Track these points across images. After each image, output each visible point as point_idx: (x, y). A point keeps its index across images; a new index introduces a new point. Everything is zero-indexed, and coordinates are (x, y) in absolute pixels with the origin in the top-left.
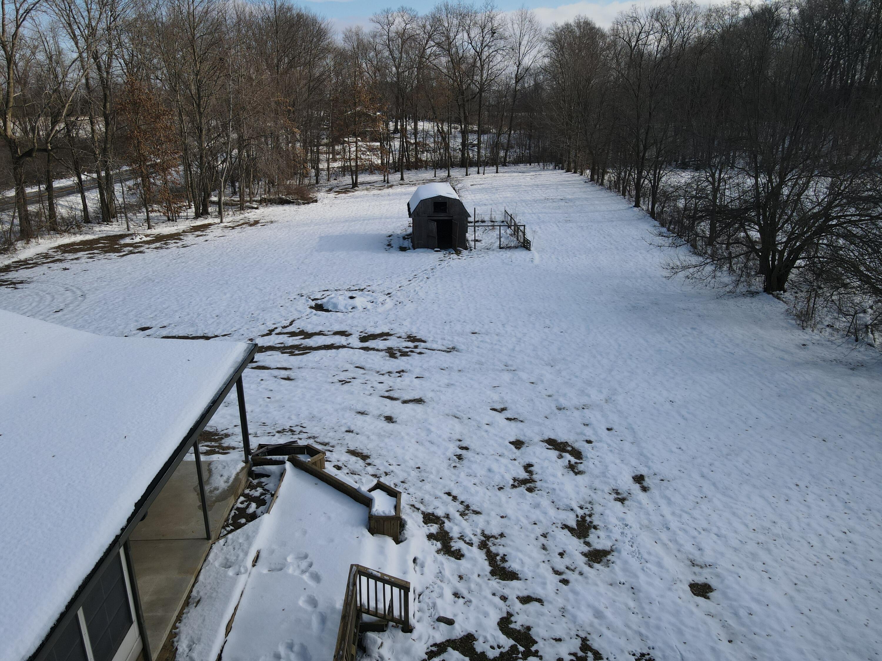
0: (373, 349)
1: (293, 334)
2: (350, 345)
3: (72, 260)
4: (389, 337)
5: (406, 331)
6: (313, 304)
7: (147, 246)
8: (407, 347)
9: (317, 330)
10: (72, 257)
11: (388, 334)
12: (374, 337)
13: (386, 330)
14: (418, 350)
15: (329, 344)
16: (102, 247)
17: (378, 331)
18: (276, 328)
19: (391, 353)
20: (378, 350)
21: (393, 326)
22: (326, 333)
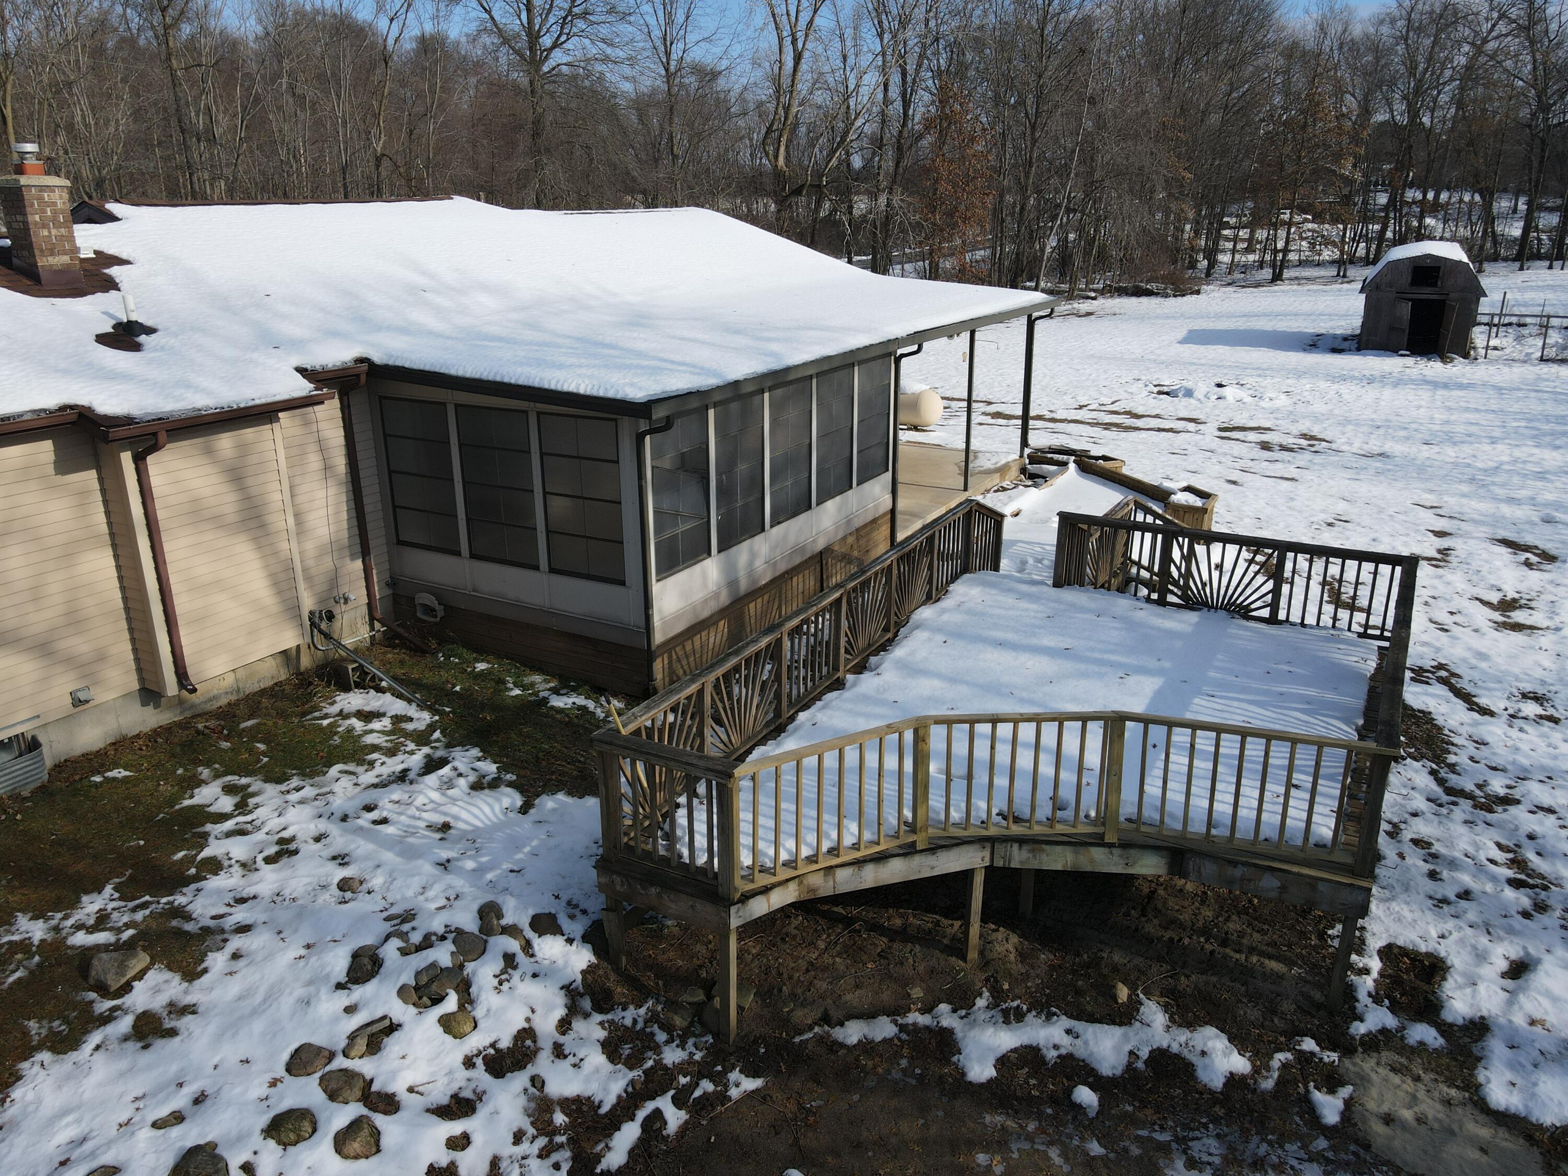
0: (1237, 440)
1: (1114, 413)
2: (1201, 432)
4: (1268, 432)
5: (1300, 428)
6: (1156, 390)
8: (1295, 444)
9: (1152, 413)
11: (1268, 429)
12: (1243, 429)
13: (1266, 424)
14: (1313, 449)
15: (1167, 427)
17: (1252, 424)
18: (1090, 404)
20: (1244, 442)
21: (1279, 422)
22: (1166, 417)
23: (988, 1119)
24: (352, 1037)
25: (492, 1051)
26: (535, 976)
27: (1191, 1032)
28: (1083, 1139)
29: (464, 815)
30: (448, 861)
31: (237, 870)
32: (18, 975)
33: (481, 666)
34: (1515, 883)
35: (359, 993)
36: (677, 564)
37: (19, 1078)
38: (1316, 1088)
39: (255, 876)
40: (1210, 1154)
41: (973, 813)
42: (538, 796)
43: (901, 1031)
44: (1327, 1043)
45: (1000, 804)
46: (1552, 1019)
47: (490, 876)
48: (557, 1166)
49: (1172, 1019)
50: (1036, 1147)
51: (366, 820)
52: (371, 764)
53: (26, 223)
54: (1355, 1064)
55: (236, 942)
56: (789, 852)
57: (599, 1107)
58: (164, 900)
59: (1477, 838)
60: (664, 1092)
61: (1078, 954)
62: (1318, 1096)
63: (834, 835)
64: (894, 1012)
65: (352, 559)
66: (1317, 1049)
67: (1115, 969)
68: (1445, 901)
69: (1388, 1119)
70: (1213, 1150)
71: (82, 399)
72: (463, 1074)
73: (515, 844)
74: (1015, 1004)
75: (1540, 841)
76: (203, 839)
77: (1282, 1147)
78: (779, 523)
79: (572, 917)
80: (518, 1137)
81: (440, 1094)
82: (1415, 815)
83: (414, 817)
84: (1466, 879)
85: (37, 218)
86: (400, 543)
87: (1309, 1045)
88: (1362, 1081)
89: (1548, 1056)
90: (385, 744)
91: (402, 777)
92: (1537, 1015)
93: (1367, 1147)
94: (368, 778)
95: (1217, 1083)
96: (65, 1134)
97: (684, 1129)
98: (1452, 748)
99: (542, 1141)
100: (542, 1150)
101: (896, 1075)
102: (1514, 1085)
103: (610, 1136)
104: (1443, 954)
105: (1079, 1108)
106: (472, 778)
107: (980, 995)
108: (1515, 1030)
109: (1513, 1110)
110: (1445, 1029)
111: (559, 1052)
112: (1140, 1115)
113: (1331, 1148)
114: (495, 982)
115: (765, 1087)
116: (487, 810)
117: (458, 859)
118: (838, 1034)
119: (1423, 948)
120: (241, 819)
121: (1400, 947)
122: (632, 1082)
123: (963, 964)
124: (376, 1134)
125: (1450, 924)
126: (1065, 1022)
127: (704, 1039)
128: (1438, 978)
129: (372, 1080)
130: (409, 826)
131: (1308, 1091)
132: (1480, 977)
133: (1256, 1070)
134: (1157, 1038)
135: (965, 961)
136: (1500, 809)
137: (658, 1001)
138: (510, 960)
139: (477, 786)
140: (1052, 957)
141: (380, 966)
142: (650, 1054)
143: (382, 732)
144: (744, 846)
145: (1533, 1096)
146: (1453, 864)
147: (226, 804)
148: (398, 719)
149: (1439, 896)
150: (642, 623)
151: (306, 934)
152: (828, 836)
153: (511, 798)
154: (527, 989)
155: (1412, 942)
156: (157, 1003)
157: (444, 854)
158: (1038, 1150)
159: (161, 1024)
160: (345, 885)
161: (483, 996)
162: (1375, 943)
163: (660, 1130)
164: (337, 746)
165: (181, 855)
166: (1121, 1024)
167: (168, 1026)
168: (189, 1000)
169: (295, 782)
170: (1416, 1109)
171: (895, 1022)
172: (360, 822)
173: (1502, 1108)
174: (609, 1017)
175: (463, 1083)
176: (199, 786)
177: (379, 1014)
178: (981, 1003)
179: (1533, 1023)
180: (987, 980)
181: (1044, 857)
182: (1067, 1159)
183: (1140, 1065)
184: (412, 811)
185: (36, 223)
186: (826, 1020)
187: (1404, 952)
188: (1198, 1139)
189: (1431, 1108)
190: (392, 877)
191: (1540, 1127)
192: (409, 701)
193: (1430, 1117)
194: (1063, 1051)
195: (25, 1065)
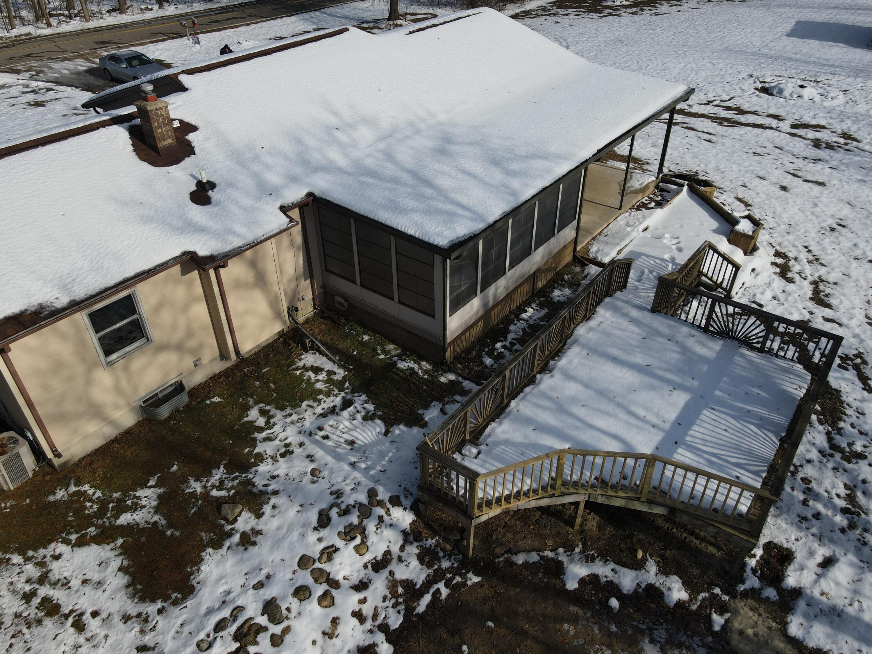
0: (800, 137)
1: (728, 108)
2: (779, 129)
3: (563, 15)
4: (822, 130)
5: (843, 128)
6: (760, 86)
7: (624, 10)
8: (836, 142)
9: (753, 109)
10: (563, 13)
11: (823, 127)
12: (806, 126)
13: (823, 123)
14: (847, 147)
15: (759, 123)
16: (588, 7)
17: (814, 122)
18: (715, 100)
19: (817, 143)
20: (804, 138)
21: (832, 121)
22: (760, 113)
23: (571, 608)
24: (322, 553)
25: (374, 561)
26: (391, 525)
27: (666, 577)
28: (609, 623)
29: (360, 437)
30: (354, 462)
31: (269, 460)
32: (194, 510)
33: (366, 338)
34: (844, 511)
35: (324, 533)
36: (460, 304)
37: (202, 560)
38: (715, 612)
39: (277, 465)
40: (661, 638)
41: (583, 477)
42: (392, 426)
43: (541, 559)
44: (725, 591)
45: (596, 473)
46: (832, 593)
47: (372, 473)
48: (399, 612)
49: (659, 570)
50: (589, 624)
51: (319, 436)
52: (320, 401)
53: (151, 127)
54: (735, 603)
55: (274, 500)
56: (499, 492)
57: (415, 585)
58: (243, 476)
59: (836, 480)
60: (441, 580)
61: (625, 531)
62: (715, 617)
63: (519, 485)
64: (539, 550)
65: (305, 280)
66: (720, 593)
67: (639, 541)
68: (805, 519)
69: (741, 633)
70: (663, 636)
71: (192, 249)
72: (363, 572)
73: (382, 455)
74: (592, 553)
75: (867, 485)
76: (253, 443)
77: (692, 638)
78: (513, 267)
79: (406, 497)
80: (384, 599)
81: (355, 581)
82: (809, 461)
83: (339, 436)
84: (820, 507)
85: (156, 124)
86: (327, 270)
87: (717, 591)
88: (736, 612)
89: (823, 612)
90: (325, 389)
91: (332, 411)
92: (826, 591)
93: (729, 644)
94: (319, 410)
95: (672, 604)
96: (222, 589)
97: (449, 597)
98: (845, 417)
99: (393, 601)
100: (393, 604)
101: (536, 580)
102: (802, 625)
103: (419, 599)
104: (794, 550)
105: (610, 608)
106: (363, 414)
107: (578, 546)
108: (812, 598)
109: (797, 637)
110: (781, 591)
111: (400, 559)
112: (635, 615)
113: (713, 642)
114: (375, 529)
115: (482, 581)
116: (370, 434)
117: (358, 462)
118: (514, 558)
119: (785, 545)
120: (269, 431)
121: (775, 544)
122: (428, 575)
123: (572, 530)
124: (333, 598)
125: (802, 534)
126: (612, 565)
127: (458, 557)
128: (786, 564)
129: (330, 573)
130: (337, 441)
131: (710, 613)
132: (807, 567)
133: (690, 600)
134: (651, 579)
135: (573, 529)
136: (855, 461)
137: (440, 537)
138: (381, 519)
139: (365, 418)
140: (612, 530)
141: (330, 521)
142: (436, 562)
143: (323, 381)
144: (480, 488)
145: (809, 632)
146: (817, 497)
147: (261, 422)
148: (330, 373)
149: (803, 516)
150: (442, 335)
151: (300, 499)
152: (517, 486)
153: (379, 426)
154: (388, 533)
155: (781, 542)
156: (248, 528)
157: (353, 459)
158: (589, 626)
159: (250, 539)
160: (313, 472)
161: (370, 537)
162: (763, 540)
163: (439, 597)
164: (304, 389)
165: (247, 450)
166: (636, 569)
167: (252, 540)
168: (259, 528)
169: (288, 411)
170: (755, 629)
171: (539, 555)
172: (317, 437)
173: (793, 635)
174: (420, 544)
175: (363, 576)
176: (249, 410)
177: (330, 544)
178: (577, 550)
179: (823, 594)
180: (582, 539)
181: (612, 501)
182: (601, 632)
183: (640, 590)
184: (338, 433)
185: (156, 127)
186: (509, 551)
187: (776, 546)
188: (658, 629)
189: (762, 630)
190: (332, 472)
191: (806, 647)
192: (334, 362)
193: (760, 634)
194: (609, 579)
195: (203, 554)
